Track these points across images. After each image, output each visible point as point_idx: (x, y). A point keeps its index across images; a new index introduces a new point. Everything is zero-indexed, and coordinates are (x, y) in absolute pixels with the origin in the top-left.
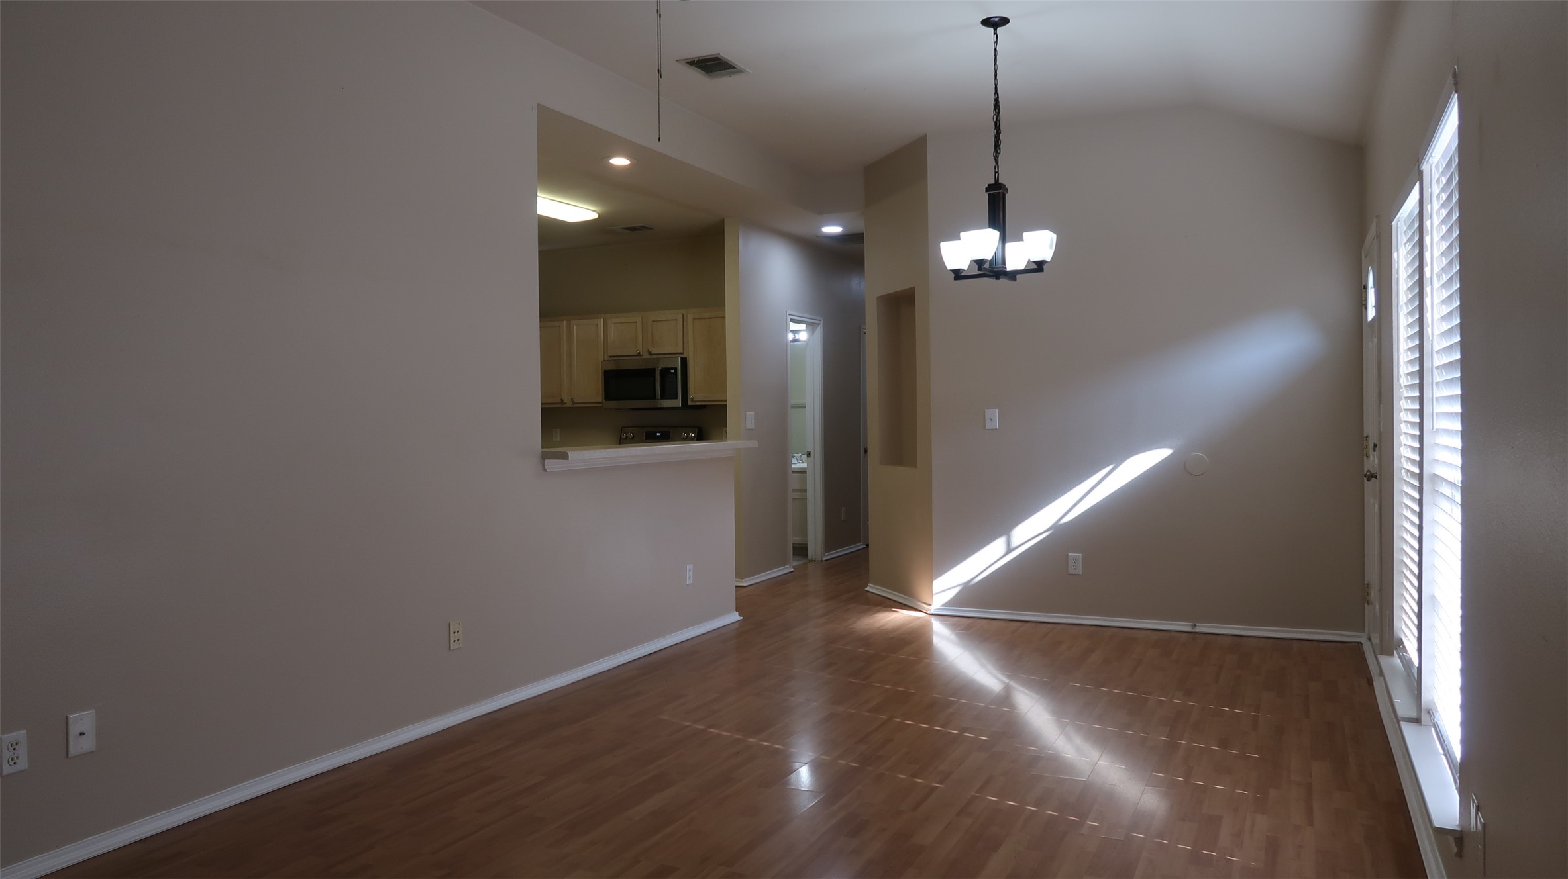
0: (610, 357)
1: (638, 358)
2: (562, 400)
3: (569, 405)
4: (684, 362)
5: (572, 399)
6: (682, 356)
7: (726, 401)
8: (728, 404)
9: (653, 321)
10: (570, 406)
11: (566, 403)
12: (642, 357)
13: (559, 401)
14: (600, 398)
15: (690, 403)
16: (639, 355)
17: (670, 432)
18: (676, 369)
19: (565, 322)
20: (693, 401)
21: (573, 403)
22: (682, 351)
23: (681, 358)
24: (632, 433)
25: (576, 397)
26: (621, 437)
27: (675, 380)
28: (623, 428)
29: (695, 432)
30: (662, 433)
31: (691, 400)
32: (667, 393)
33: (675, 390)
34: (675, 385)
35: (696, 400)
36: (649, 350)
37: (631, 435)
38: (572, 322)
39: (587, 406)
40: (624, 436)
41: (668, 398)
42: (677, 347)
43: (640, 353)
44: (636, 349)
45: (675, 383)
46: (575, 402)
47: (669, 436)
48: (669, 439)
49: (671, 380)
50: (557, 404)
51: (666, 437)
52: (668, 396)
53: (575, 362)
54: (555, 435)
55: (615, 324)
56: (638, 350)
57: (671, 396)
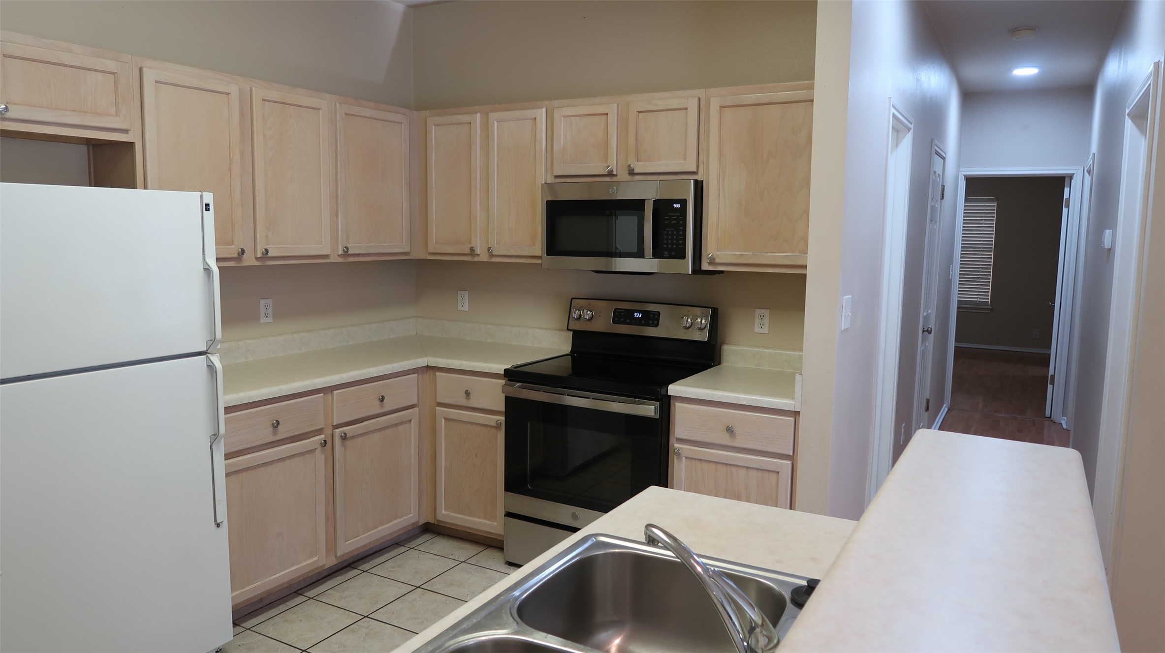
0: (556, 177)
1: (608, 179)
2: (472, 249)
3: (484, 258)
4: (699, 187)
5: (489, 249)
6: (696, 177)
7: (805, 267)
8: (809, 273)
9: (639, 112)
10: (486, 260)
11: (478, 255)
12: (615, 179)
13: (468, 251)
14: (538, 247)
15: (705, 266)
16: (610, 174)
17: (659, 313)
18: (683, 202)
19: (478, 115)
20: (712, 262)
21: (491, 255)
22: (694, 169)
23: (696, 182)
24: (590, 309)
25: (496, 245)
26: (571, 316)
27: (681, 222)
28: (573, 300)
29: (708, 317)
30: (645, 313)
31: (708, 261)
32: (665, 246)
33: (681, 242)
34: (681, 233)
35: (717, 261)
36: (630, 165)
37: (588, 314)
38: (491, 114)
39: (514, 262)
40: (576, 314)
41: (667, 256)
42: (685, 160)
43: (612, 171)
44: (606, 164)
45: (681, 228)
46: (494, 253)
47: (658, 320)
48: (657, 325)
49: (673, 222)
50: (464, 255)
51: (651, 322)
52: (666, 252)
53: (496, 185)
54: (460, 300)
55: (568, 118)
56: (609, 166)
57: (673, 253)
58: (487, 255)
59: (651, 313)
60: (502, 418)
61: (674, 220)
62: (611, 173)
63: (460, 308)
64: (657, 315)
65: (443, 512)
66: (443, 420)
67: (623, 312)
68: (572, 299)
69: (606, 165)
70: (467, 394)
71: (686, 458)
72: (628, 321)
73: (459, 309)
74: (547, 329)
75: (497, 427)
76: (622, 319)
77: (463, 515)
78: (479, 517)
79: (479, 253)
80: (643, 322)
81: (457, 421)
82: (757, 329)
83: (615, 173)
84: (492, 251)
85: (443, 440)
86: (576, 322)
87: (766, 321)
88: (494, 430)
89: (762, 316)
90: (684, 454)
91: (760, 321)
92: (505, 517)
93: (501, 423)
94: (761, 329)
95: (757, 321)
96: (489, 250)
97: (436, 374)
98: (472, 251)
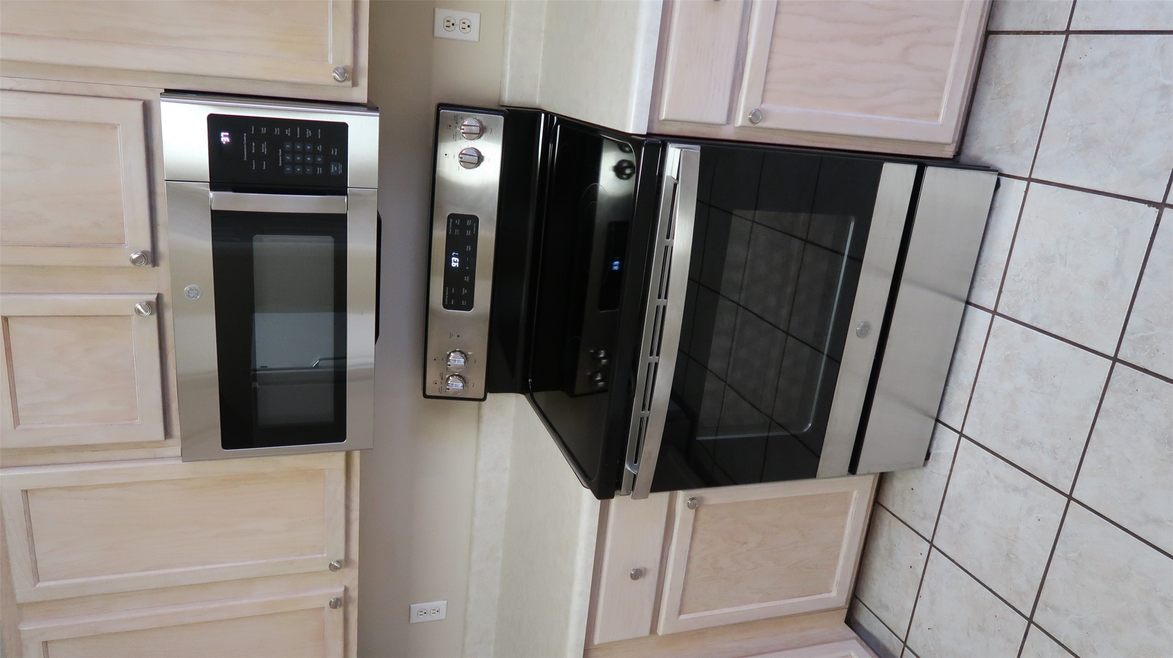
0: (168, 434)
2: (335, 604)
3: (351, 577)
5: (332, 568)
11: (346, 590)
12: (167, 299)
13: (339, 612)
17: (451, 219)
18: (216, 123)
19: (24, 627)
20: (350, 75)
21: (346, 562)
24: (445, 359)
25: (325, 555)
26: (460, 395)
27: (264, 130)
28: (428, 393)
29: (456, 117)
30: (452, 245)
31: (349, 83)
32: (319, 170)
33: (309, 133)
34: (288, 132)
35: (348, 62)
36: (134, 261)
37: (456, 360)
38: (20, 598)
39: (358, 513)
40: (455, 385)
41: (340, 166)
42: (114, 127)
43: (149, 304)
44: (133, 318)
45: (277, 131)
46: (341, 556)
47: (464, 218)
48: (475, 219)
49: (264, 150)
50: (346, 620)
51: (468, 233)
52: (333, 168)
53: (193, 568)
54: (427, 618)
55: (20, 414)
56: (139, 312)
57: (334, 152)
58: (346, 571)
59: (450, 233)
60: (682, 496)
61: (259, 148)
62: (154, 306)
63: (442, 615)
64: (454, 222)
65: (834, 594)
66: (682, 617)
67: (450, 290)
68: (425, 396)
69: (135, 317)
70: (637, 575)
71: (762, 102)
72: (467, 279)
73: (444, 618)
74: (478, 446)
75: (695, 505)
76: (464, 291)
77: (838, 556)
78: (843, 527)
79: (342, 589)
80: (469, 248)
81: (684, 590)
82: (473, 35)
83: (153, 298)
84: (338, 562)
85: (716, 612)
86: (470, 384)
87: (457, 16)
88: (703, 512)
89: (448, 24)
90: (756, 105)
91: (457, 28)
92: (858, 472)
93: (692, 499)
94: (472, 26)
95: (456, 34)
96: (336, 568)
97: (598, 645)
98: (339, 603)
